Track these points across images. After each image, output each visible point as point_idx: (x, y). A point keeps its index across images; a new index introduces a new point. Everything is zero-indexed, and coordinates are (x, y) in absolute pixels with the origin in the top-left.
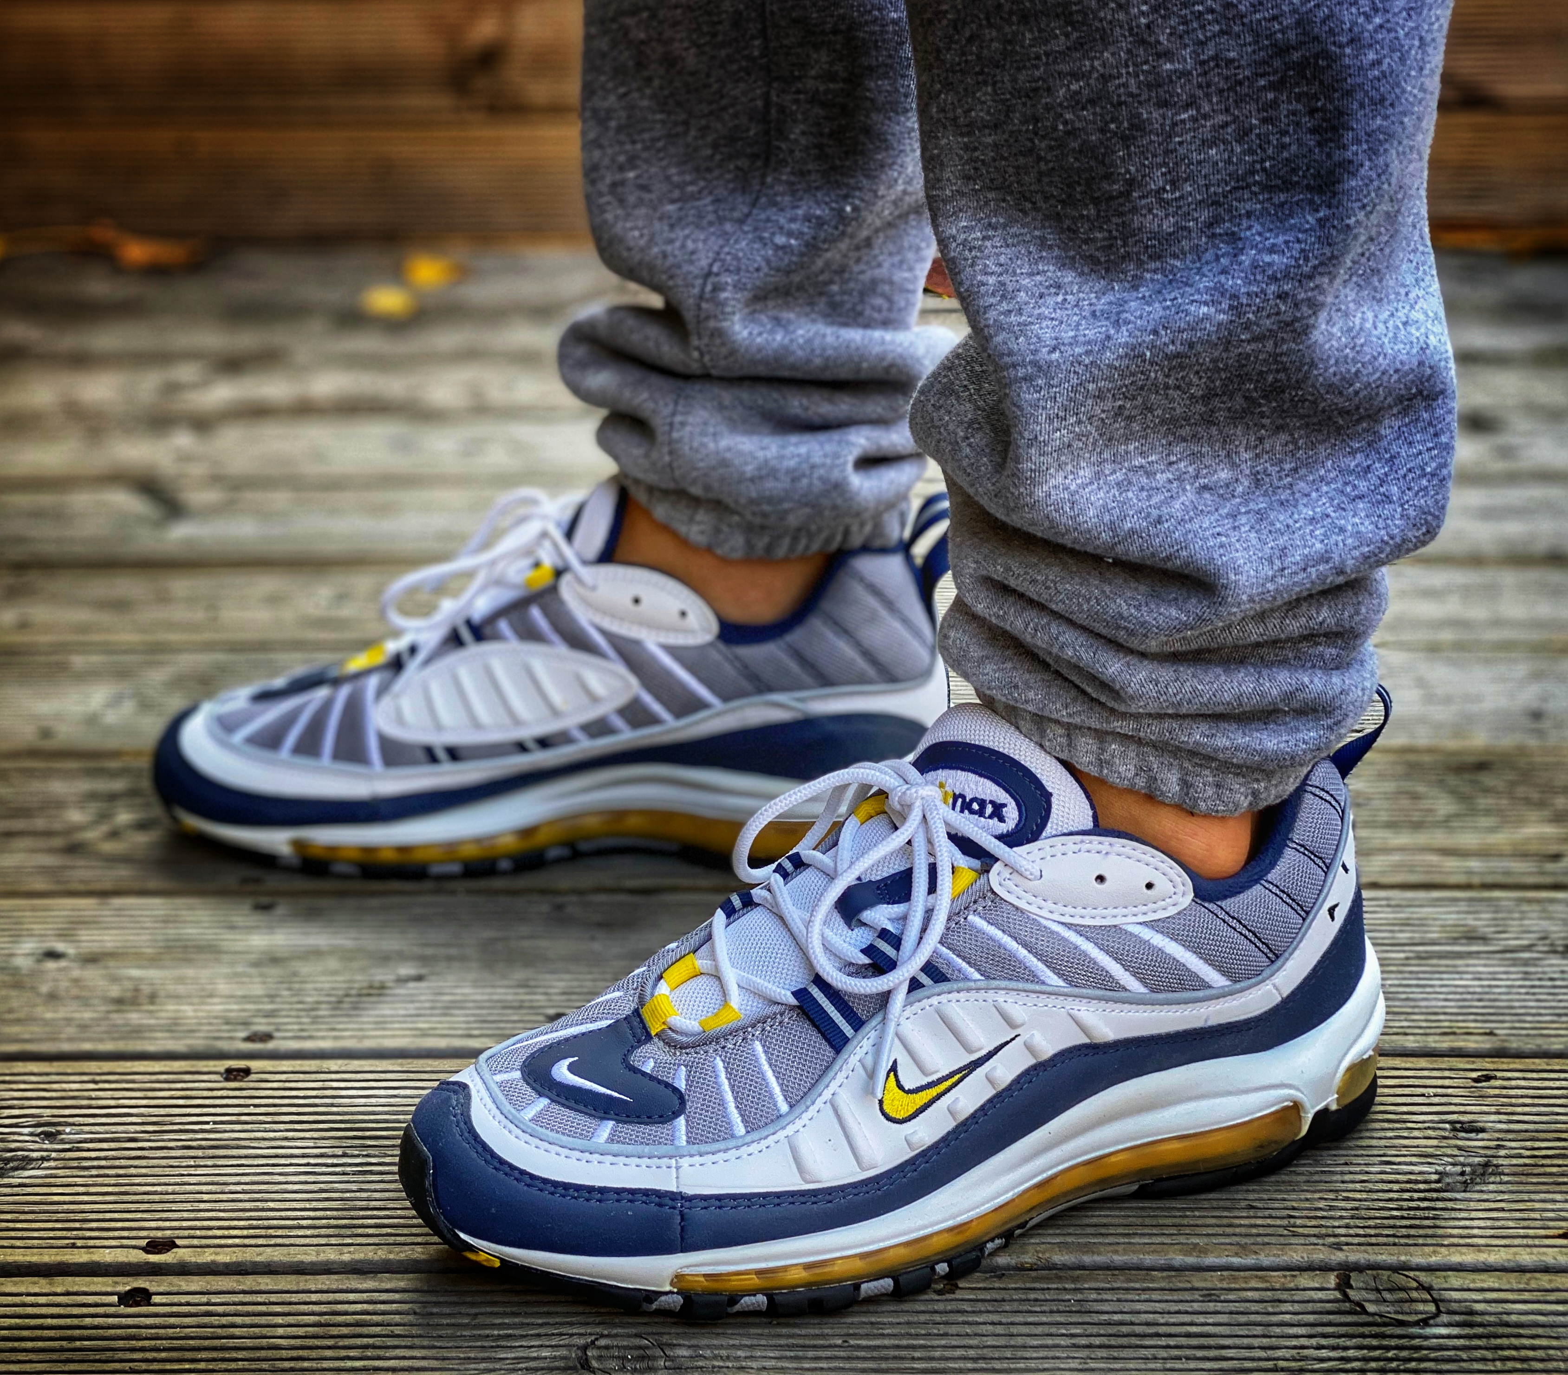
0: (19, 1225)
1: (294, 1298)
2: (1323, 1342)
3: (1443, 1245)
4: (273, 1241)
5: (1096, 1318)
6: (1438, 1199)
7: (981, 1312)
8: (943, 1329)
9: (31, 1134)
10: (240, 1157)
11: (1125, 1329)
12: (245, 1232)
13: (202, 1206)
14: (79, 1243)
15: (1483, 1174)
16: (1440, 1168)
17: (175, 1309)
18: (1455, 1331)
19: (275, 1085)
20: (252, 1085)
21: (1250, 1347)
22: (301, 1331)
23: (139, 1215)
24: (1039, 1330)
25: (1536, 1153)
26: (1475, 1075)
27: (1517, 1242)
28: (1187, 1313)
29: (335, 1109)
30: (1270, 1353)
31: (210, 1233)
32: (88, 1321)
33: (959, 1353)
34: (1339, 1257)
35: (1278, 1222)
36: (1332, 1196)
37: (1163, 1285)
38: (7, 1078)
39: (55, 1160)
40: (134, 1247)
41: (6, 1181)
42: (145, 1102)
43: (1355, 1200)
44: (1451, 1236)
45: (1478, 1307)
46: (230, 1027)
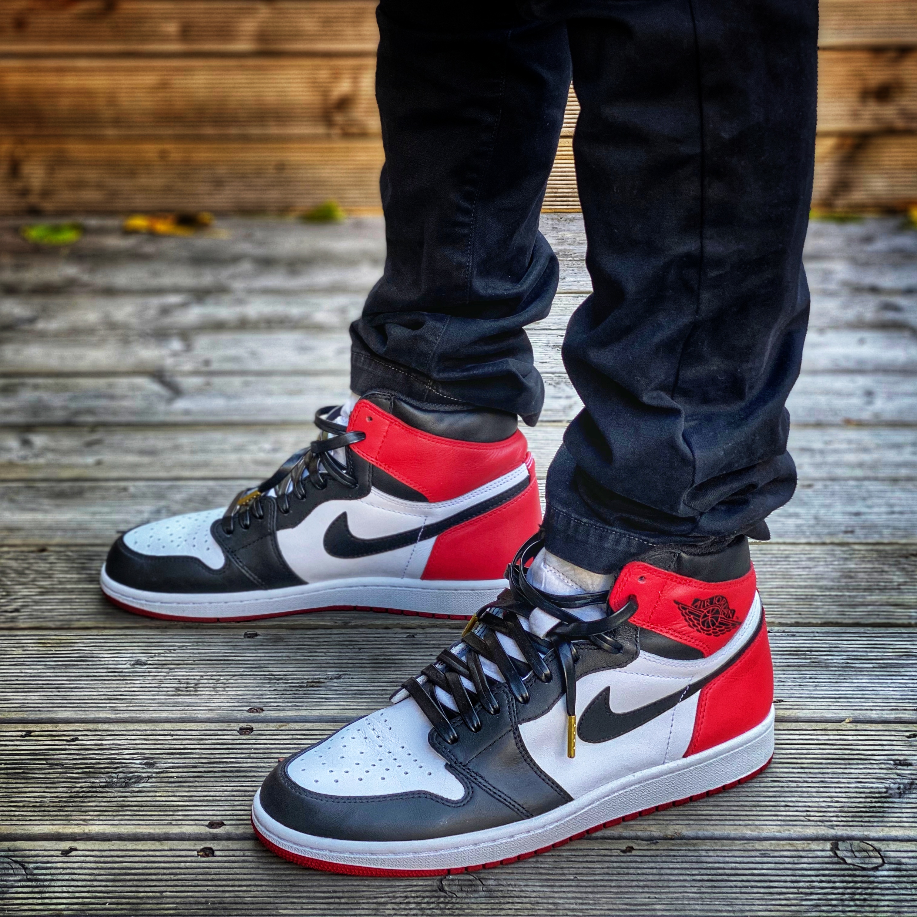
0: (141, 813)
2: (823, 879)
3: (887, 827)
5: (706, 865)
6: (885, 802)
7: (645, 862)
8: (626, 871)
9: (141, 764)
13: (236, 803)
14: (174, 822)
15: (910, 789)
16: (887, 785)
17: (227, 858)
18: (892, 873)
19: (268, 737)
20: (254, 737)
21: (785, 881)
23: (203, 808)
24: (676, 871)
26: (907, 734)
28: (753, 863)
30: (796, 885)
31: (241, 818)
32: (182, 865)
33: (634, 884)
34: (832, 832)
35: (800, 813)
36: (829, 800)
37: (740, 848)
38: (124, 733)
39: (155, 778)
40: (203, 825)
41: (131, 789)
42: (199, 746)
43: (842, 802)
44: (892, 822)
45: (904, 861)
46: (240, 704)
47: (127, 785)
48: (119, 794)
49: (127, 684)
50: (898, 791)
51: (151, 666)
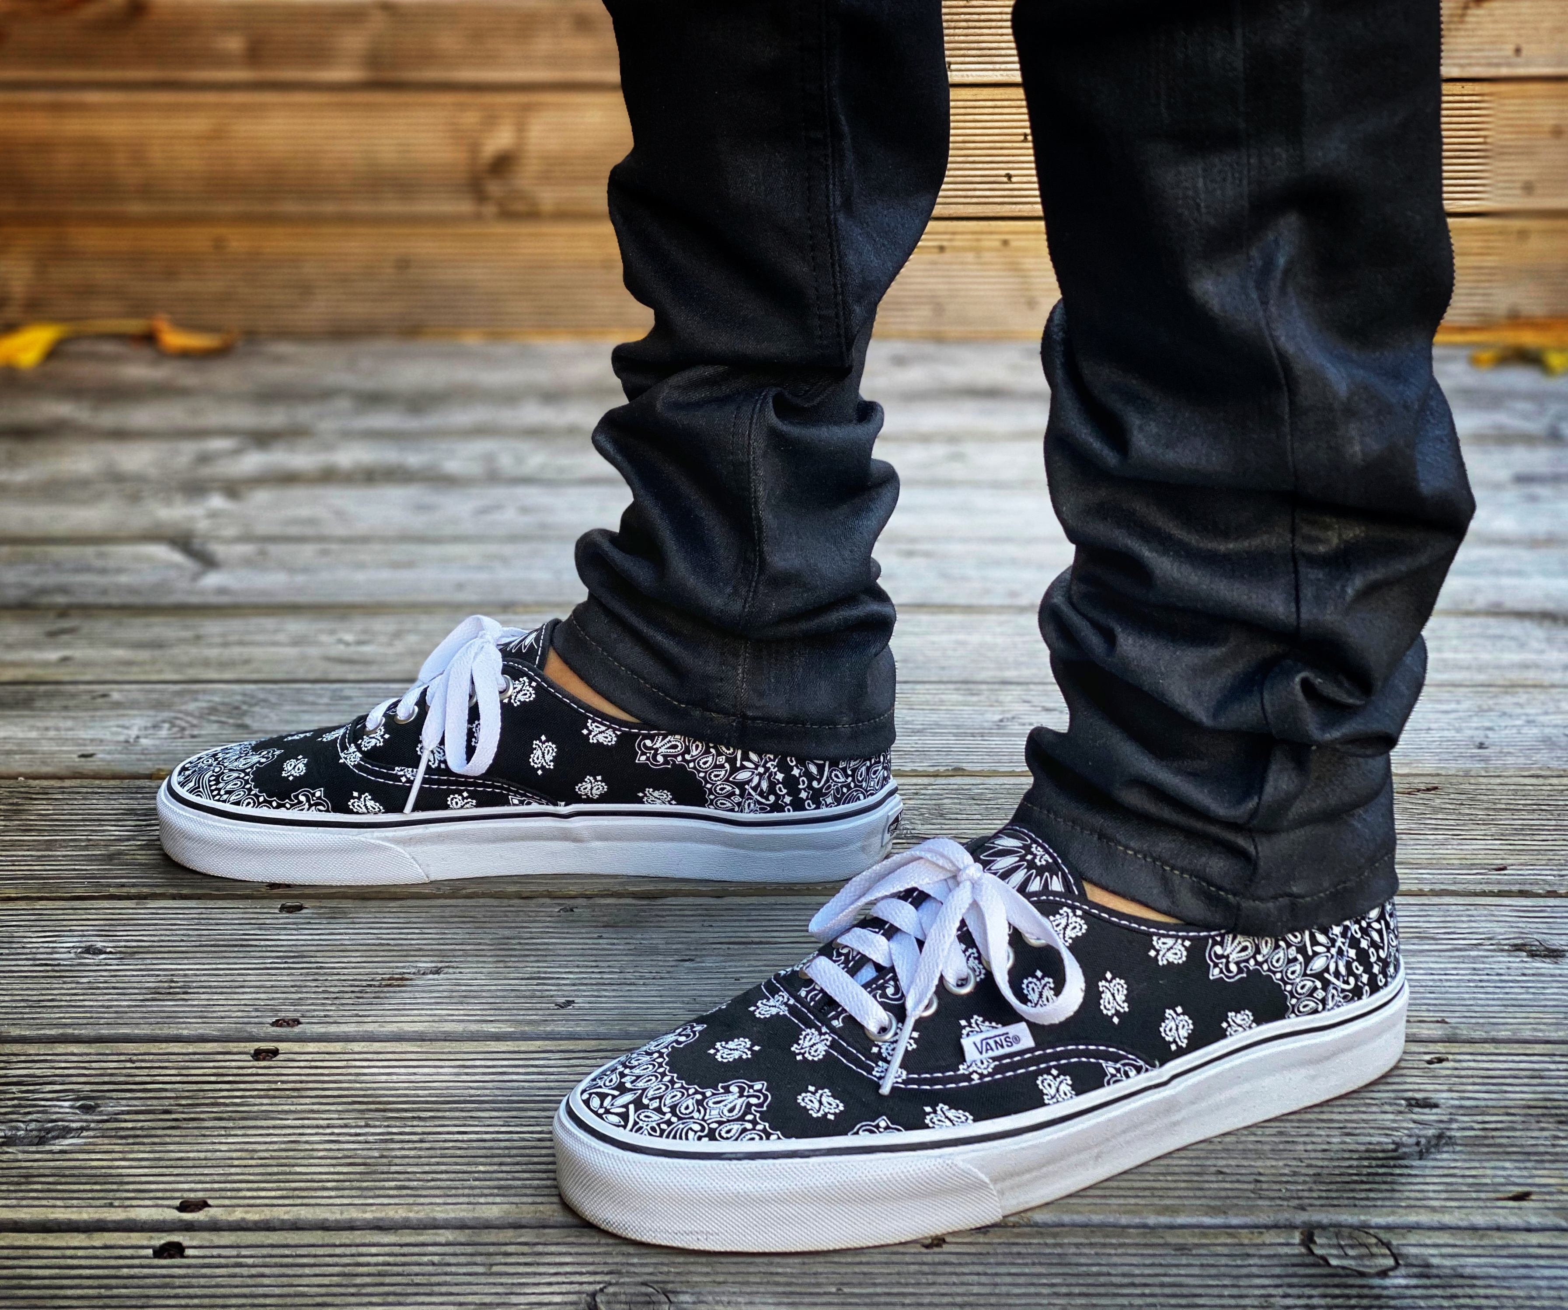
0: (59, 1187)
1: (320, 1251)
3: (1400, 1207)
4: (299, 1201)
5: (1075, 1270)
6: (1395, 1166)
7: (967, 1264)
8: (931, 1279)
9: (71, 1107)
10: (268, 1127)
11: (1102, 1280)
12: (273, 1194)
13: (233, 1170)
14: (116, 1203)
15: (1437, 1146)
16: (1397, 1140)
17: (207, 1261)
18: (1413, 1282)
19: (302, 1064)
20: (280, 1064)
22: (326, 1281)
23: (173, 1178)
24: (1021, 1280)
25: (1487, 1126)
26: (1428, 1057)
27: (1468, 1204)
28: (1161, 1265)
29: (358, 1085)
31: (241, 1194)
32: (125, 1271)
34: (1303, 1217)
35: (1245, 1186)
36: (1294, 1163)
37: (1137, 1241)
38: (49, 1058)
39: (93, 1130)
40: (169, 1207)
41: (48, 1148)
42: (178, 1079)
43: (1317, 1166)
44: (1409, 1198)
45: (1435, 1261)
46: (259, 1014)
47: (42, 1141)
48: (26, 1156)
49: (64, 983)
50: (1417, 1149)
51: (110, 956)
